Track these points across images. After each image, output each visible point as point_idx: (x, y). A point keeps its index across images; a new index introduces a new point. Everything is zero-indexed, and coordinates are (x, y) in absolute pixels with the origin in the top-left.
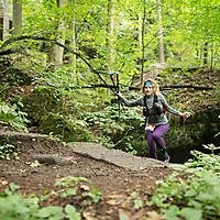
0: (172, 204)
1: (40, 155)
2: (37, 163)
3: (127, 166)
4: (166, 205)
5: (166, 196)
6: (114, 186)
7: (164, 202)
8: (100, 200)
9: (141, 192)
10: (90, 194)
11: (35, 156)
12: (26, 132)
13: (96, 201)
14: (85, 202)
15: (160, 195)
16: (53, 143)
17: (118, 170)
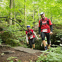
2: (3, 54)
3: (30, 53)
5: (40, 61)
6: (25, 59)
9: (33, 60)
11: (3, 51)
15: (38, 61)
16: (8, 47)
17: (27, 54)
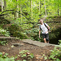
0: (57, 58)
1: (14, 44)
2: (13, 46)
3: (39, 46)
4: (55, 58)
5: (54, 55)
6: (37, 52)
7: (54, 57)
8: (34, 57)
9: (46, 54)
10: (30, 55)
11: (12, 44)
12: (9, 37)
13: (32, 58)
14: (29, 58)
15: (52, 55)
16: (17, 40)
17: (37, 47)
